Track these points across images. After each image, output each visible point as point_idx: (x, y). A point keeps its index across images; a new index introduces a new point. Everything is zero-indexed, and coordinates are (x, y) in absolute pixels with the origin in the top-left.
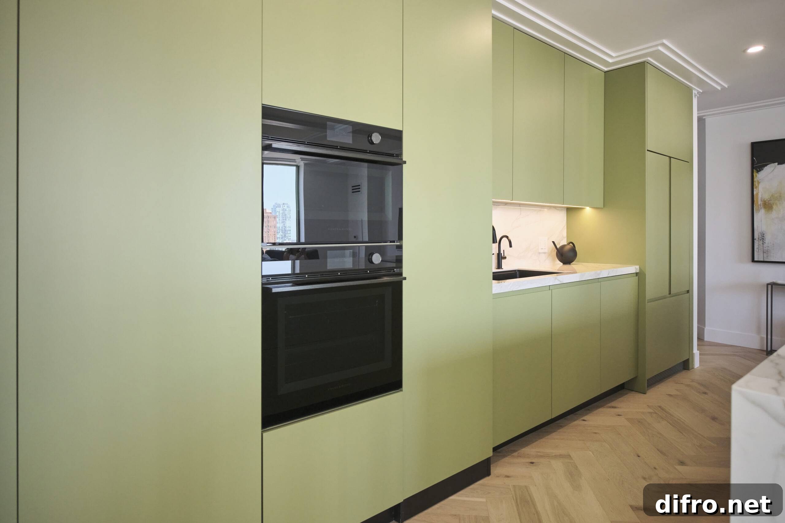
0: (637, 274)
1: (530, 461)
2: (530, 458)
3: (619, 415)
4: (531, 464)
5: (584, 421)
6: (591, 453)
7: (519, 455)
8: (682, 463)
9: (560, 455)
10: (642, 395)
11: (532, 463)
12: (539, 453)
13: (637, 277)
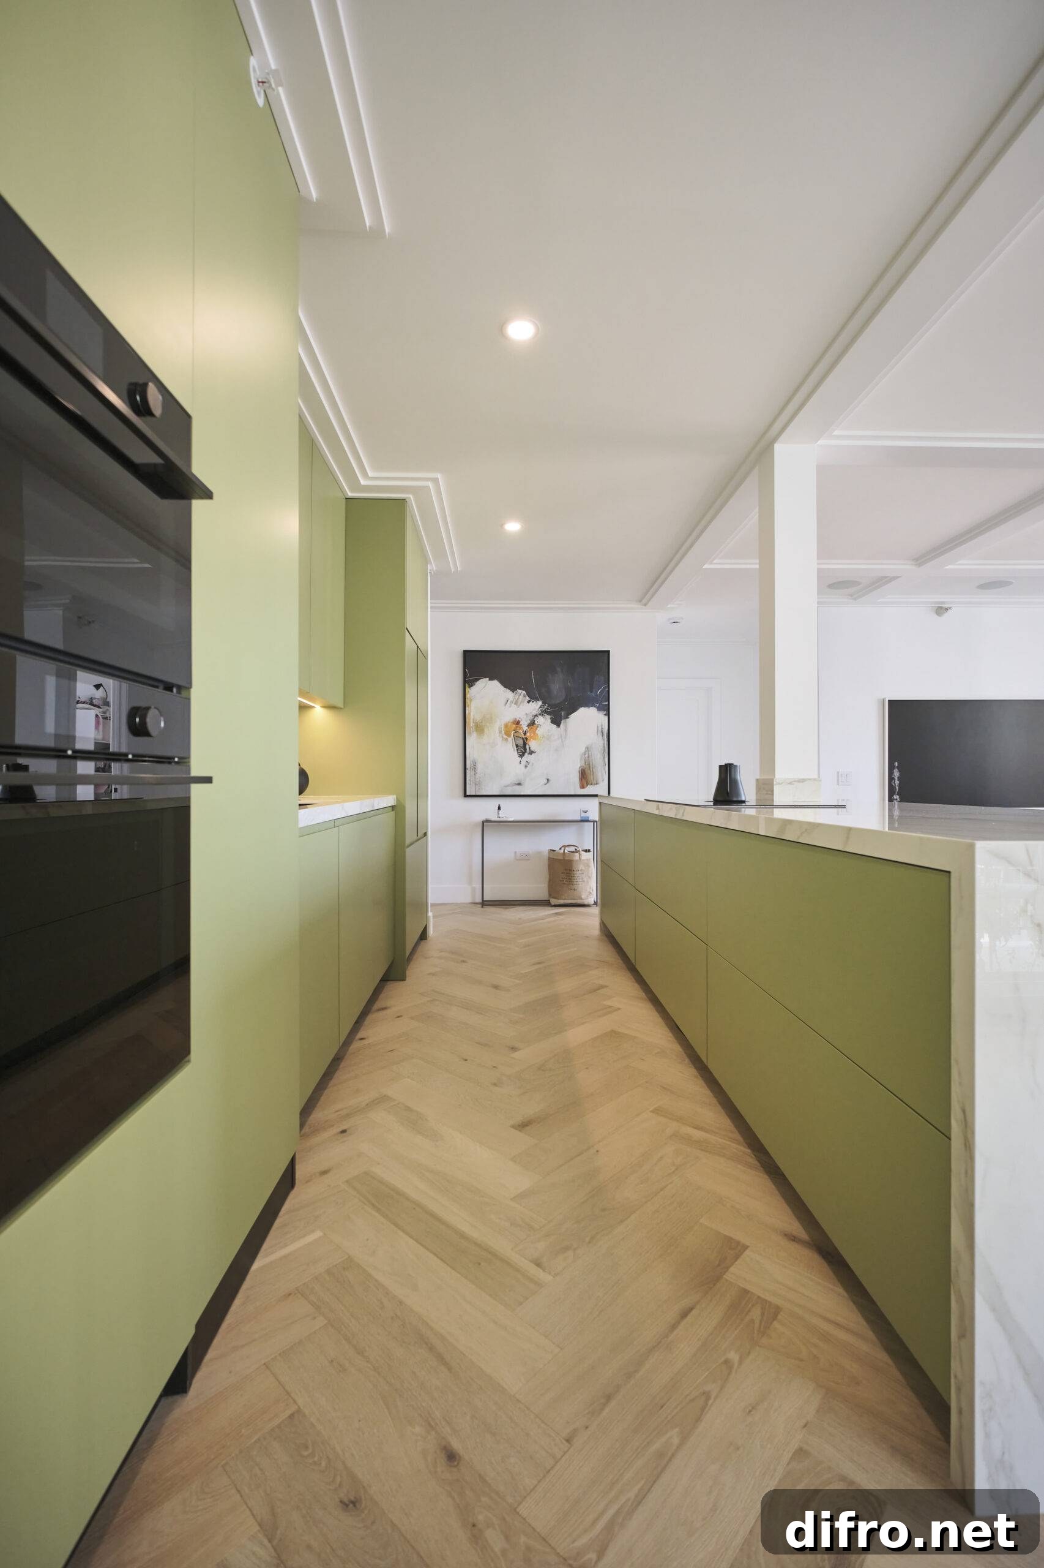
0: (393, 807)
1: (341, 1129)
2: (333, 1126)
3: (398, 1017)
4: (345, 1134)
5: (362, 1041)
6: (409, 1080)
7: (312, 1129)
8: (514, 1049)
9: (374, 1101)
10: (401, 983)
11: (344, 1132)
12: (338, 1113)
13: (394, 812)
